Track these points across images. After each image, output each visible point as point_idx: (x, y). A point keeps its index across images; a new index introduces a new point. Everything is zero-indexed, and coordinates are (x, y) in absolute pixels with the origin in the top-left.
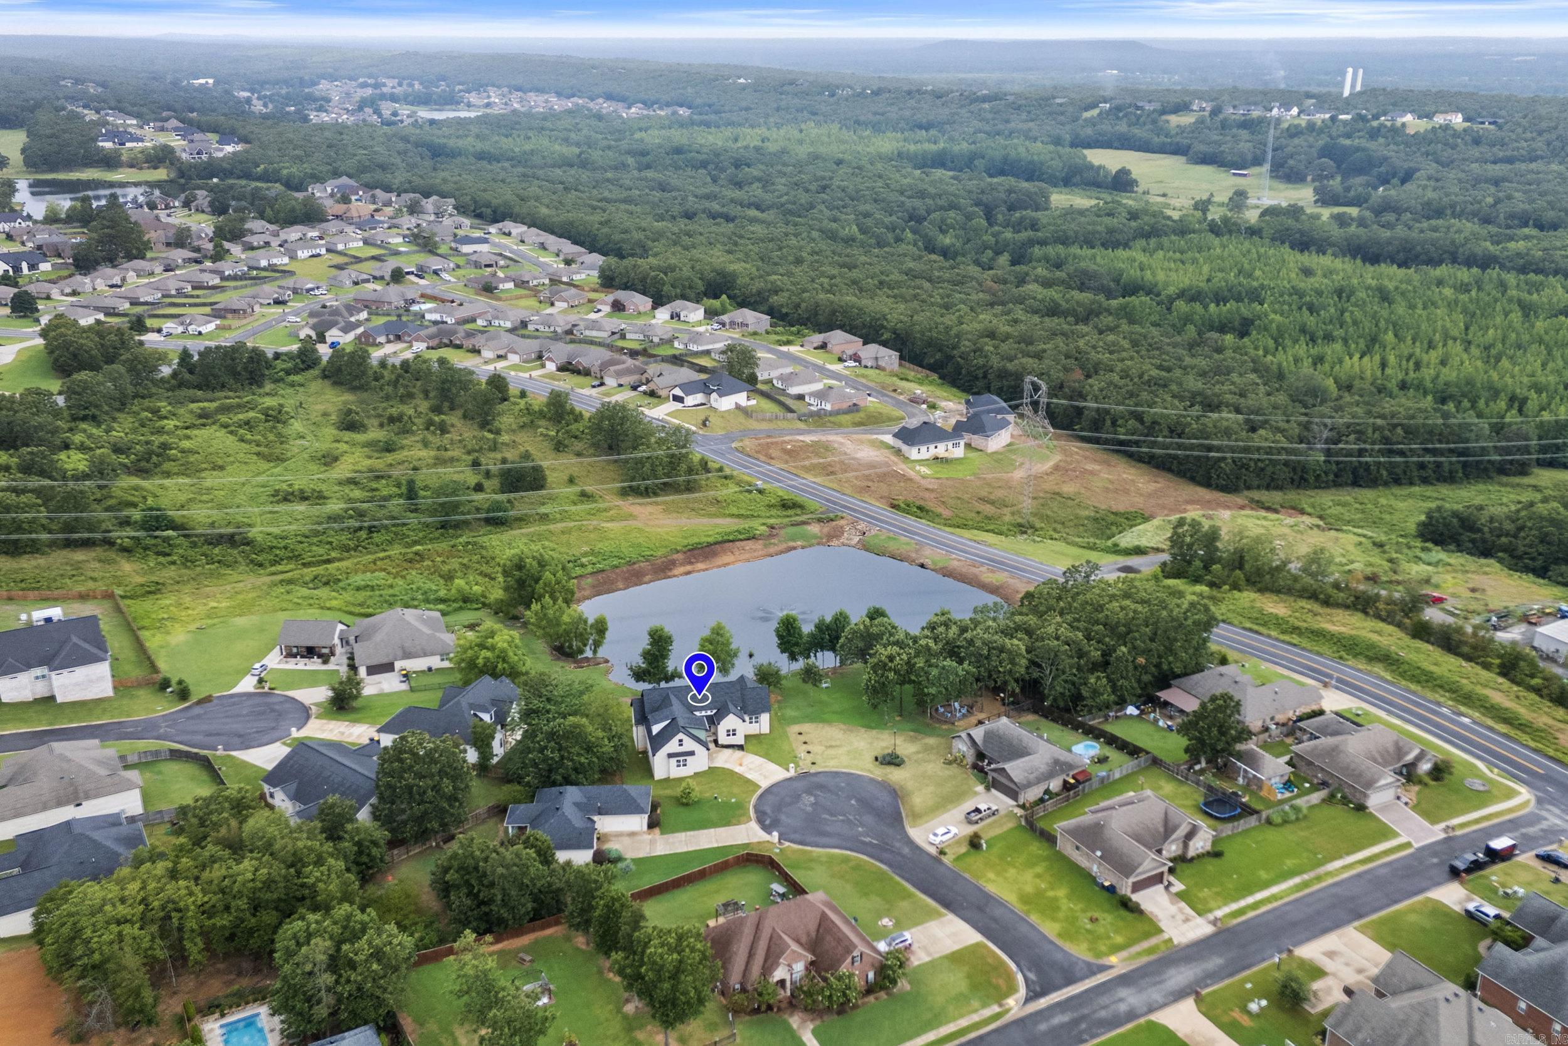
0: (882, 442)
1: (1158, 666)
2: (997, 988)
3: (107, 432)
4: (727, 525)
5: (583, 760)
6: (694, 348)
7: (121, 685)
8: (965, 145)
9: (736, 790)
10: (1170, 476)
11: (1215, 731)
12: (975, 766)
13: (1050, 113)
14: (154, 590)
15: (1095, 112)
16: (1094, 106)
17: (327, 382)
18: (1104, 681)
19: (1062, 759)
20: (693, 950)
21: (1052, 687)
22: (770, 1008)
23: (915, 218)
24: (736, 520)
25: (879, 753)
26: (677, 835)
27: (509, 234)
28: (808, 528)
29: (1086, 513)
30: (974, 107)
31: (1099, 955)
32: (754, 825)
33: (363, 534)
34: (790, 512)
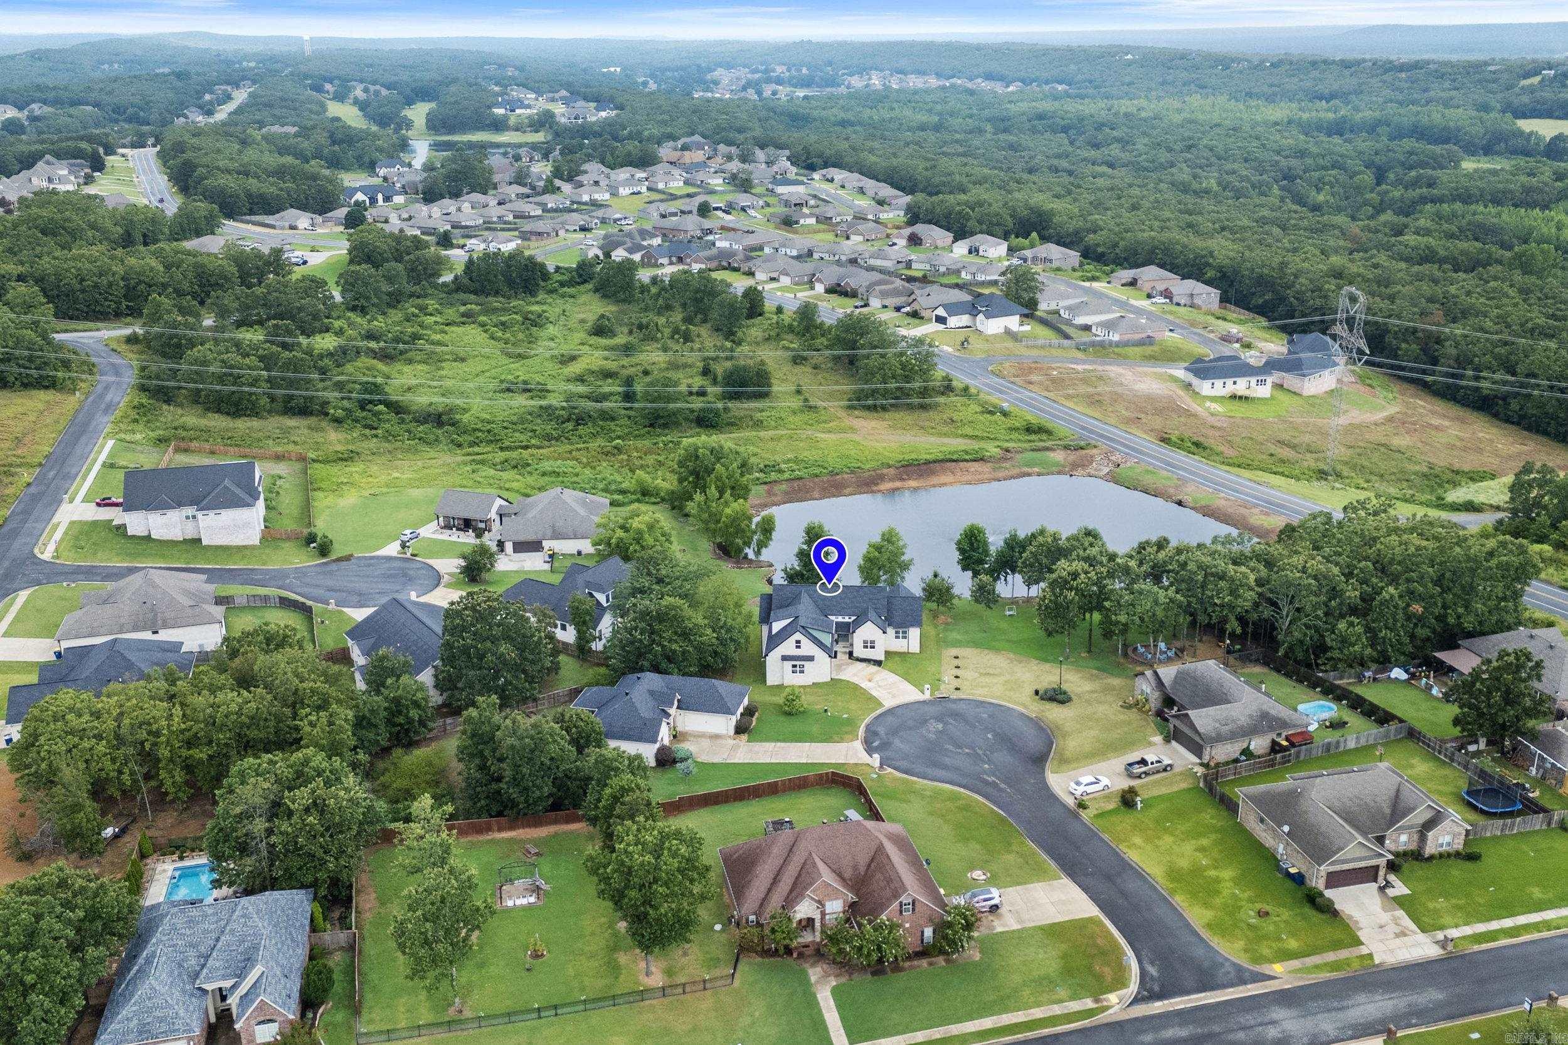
0: (1171, 376)
1: (1441, 618)
2: (1099, 977)
3: (369, 321)
4: (956, 444)
5: (674, 646)
6: (981, 277)
7: (270, 536)
8: (1368, 114)
9: (853, 706)
10: (1544, 439)
11: (1497, 697)
12: (1159, 714)
13: (1480, 81)
14: (347, 458)
15: (1536, 80)
16: (1537, 73)
17: (597, 295)
18: (1359, 629)
19: (1273, 712)
20: (675, 854)
21: (1289, 632)
22: (789, 951)
23: (1289, 176)
24: (969, 441)
25: (1042, 687)
26: (767, 745)
27: (832, 180)
28: (1051, 454)
29: (1417, 468)
30: (1388, 77)
31: (1258, 959)
32: (858, 745)
33: (570, 426)
34: (1033, 437)
